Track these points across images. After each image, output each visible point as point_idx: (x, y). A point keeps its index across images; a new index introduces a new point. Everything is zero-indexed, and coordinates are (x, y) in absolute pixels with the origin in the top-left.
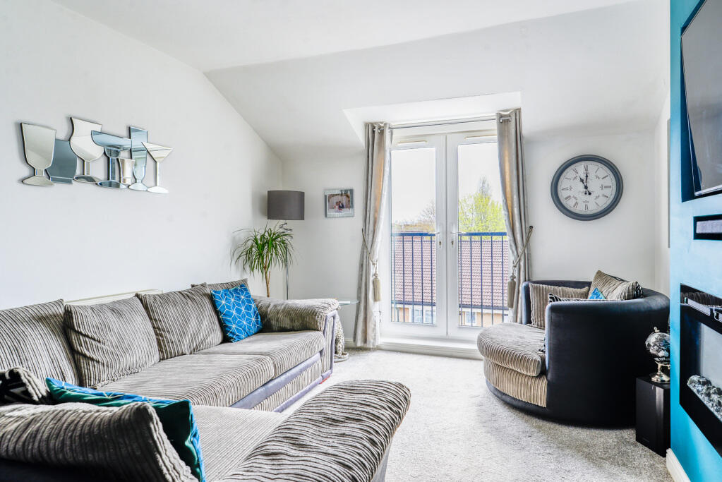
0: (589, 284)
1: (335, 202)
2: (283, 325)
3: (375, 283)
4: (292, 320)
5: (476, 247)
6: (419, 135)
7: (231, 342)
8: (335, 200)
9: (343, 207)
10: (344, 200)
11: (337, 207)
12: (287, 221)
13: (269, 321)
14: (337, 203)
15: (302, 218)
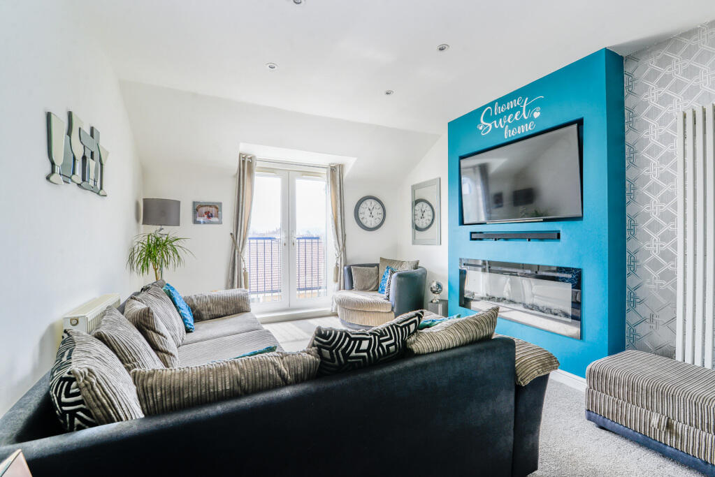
0: (378, 265)
1: (204, 211)
2: (216, 313)
3: (245, 275)
4: (225, 307)
5: (309, 246)
6: (272, 169)
7: (191, 332)
8: (204, 210)
9: (212, 216)
10: (213, 210)
11: (206, 216)
12: (163, 227)
13: (198, 312)
14: (206, 213)
15: (179, 225)
